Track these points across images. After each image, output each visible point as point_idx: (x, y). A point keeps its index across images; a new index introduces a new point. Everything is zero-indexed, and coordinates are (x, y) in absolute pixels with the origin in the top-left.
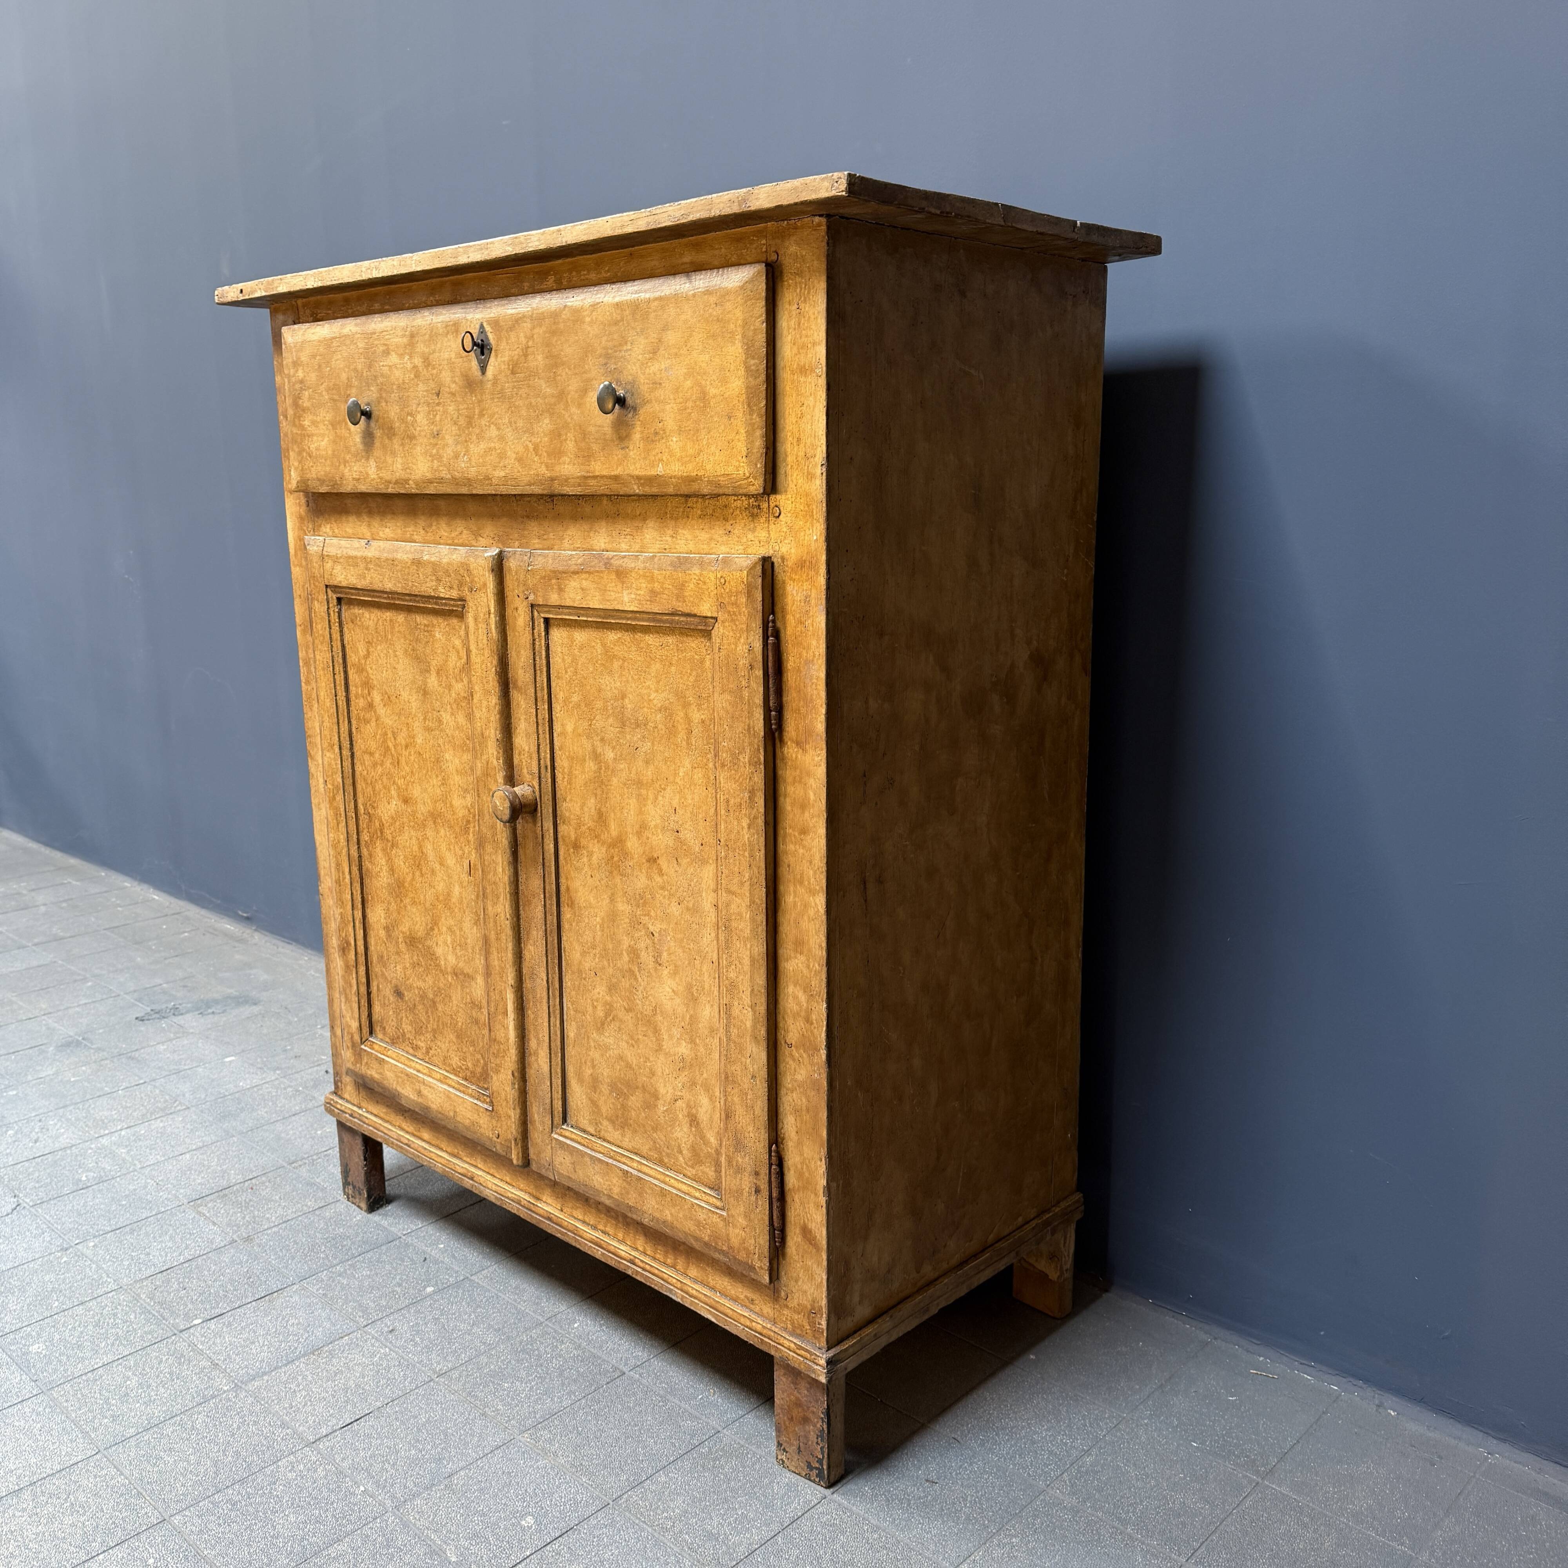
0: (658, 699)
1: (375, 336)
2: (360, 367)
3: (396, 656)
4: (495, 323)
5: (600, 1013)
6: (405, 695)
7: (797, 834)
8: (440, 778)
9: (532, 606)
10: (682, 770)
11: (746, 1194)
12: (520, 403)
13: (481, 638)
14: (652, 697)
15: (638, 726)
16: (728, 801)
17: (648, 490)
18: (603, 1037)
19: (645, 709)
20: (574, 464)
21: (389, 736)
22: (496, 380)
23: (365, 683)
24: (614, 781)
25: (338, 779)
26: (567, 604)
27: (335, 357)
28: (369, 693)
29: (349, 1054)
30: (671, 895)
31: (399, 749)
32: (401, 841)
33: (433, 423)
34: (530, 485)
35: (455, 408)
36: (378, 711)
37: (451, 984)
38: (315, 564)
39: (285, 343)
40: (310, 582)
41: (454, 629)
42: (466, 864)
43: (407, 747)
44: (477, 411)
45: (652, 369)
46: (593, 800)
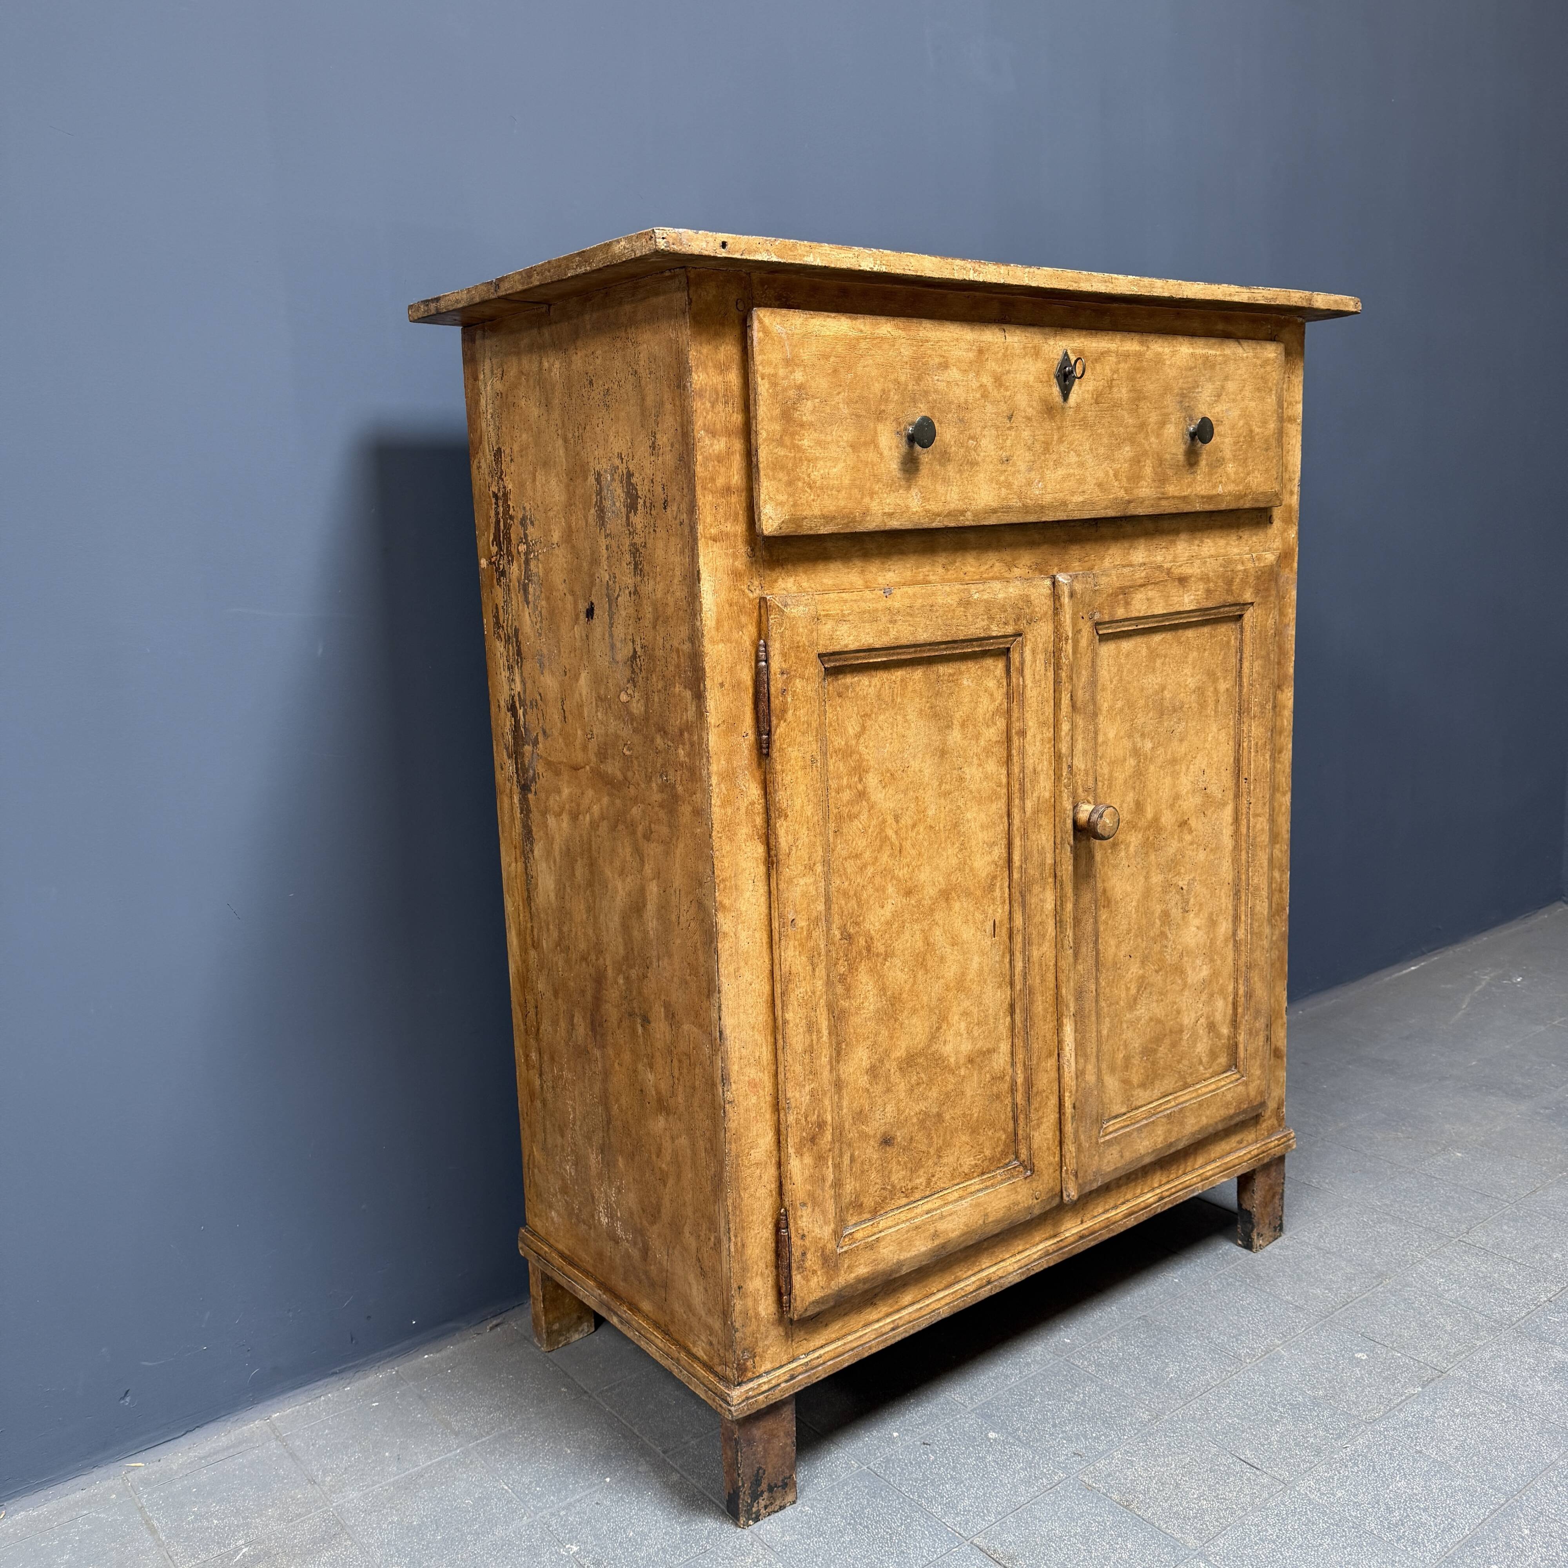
0: (1192, 683)
1: (929, 344)
2: (903, 379)
3: (906, 721)
4: (1081, 353)
5: (1133, 990)
6: (915, 765)
8: (957, 845)
9: (1096, 624)
10: (1210, 735)
12: (1103, 431)
13: (1038, 669)
14: (1188, 682)
15: (1175, 711)
17: (1207, 507)
18: (1135, 1012)
19: (1182, 695)
20: (1150, 488)
21: (889, 822)
22: (1078, 407)
23: (855, 769)
24: (1152, 768)
25: (819, 908)
26: (1133, 616)
27: (863, 362)
28: (860, 780)
29: (816, 1280)
30: (1199, 845)
31: (903, 833)
32: (898, 945)
33: (1002, 448)
34: (1105, 509)
35: (1030, 433)
36: (873, 798)
37: (964, 1077)
38: (801, 630)
39: (766, 331)
40: (784, 655)
41: (988, 670)
42: (989, 926)
43: (914, 826)
44: (1056, 437)
45: (1217, 409)
46: (1132, 794)
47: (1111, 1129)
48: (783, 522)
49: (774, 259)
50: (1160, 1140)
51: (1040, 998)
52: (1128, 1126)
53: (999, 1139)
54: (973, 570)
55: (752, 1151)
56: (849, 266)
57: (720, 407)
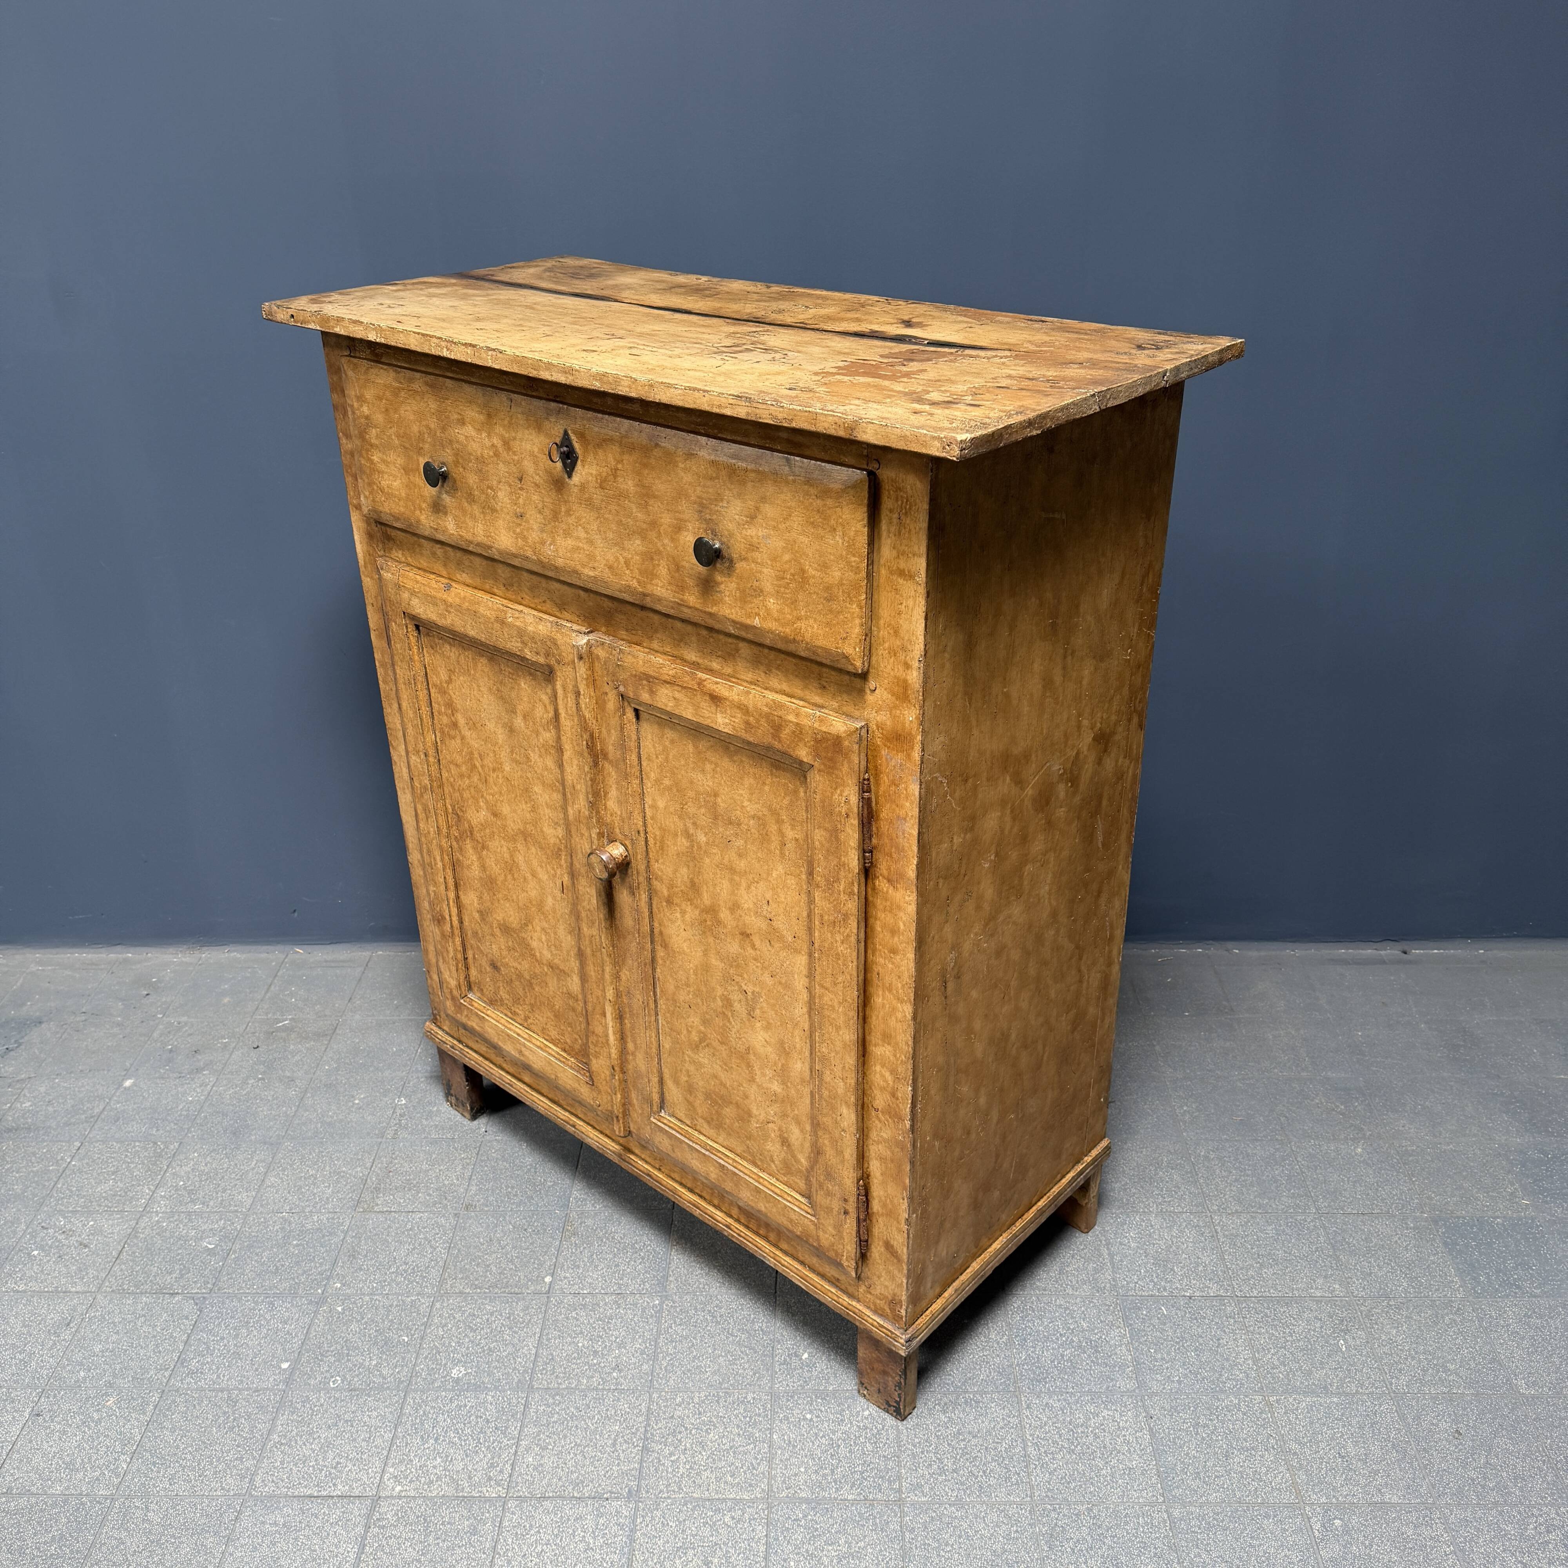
0: (751, 808)
1: (449, 403)
2: (432, 426)
3: (480, 690)
4: (582, 436)
5: (695, 1036)
7: (886, 951)
8: (529, 805)
9: (623, 696)
10: (775, 872)
11: (836, 1212)
12: (611, 517)
14: (745, 804)
15: (731, 823)
16: (822, 916)
17: (744, 635)
18: (697, 1056)
19: (738, 812)
20: (668, 590)
21: (476, 756)
22: (583, 487)
23: (448, 704)
24: (707, 860)
25: (425, 782)
26: (660, 705)
27: (404, 407)
28: (453, 714)
30: (764, 968)
31: (487, 770)
32: (491, 845)
33: (515, 504)
34: (620, 592)
35: (539, 498)
36: (463, 732)
37: (547, 973)
38: (392, 590)
39: (346, 373)
42: (558, 883)
43: (494, 770)
44: (563, 509)
45: (749, 532)
46: (685, 870)
47: (664, 1121)
50: (713, 1175)
51: (592, 966)
52: (681, 1134)
53: (575, 1040)
54: (529, 598)
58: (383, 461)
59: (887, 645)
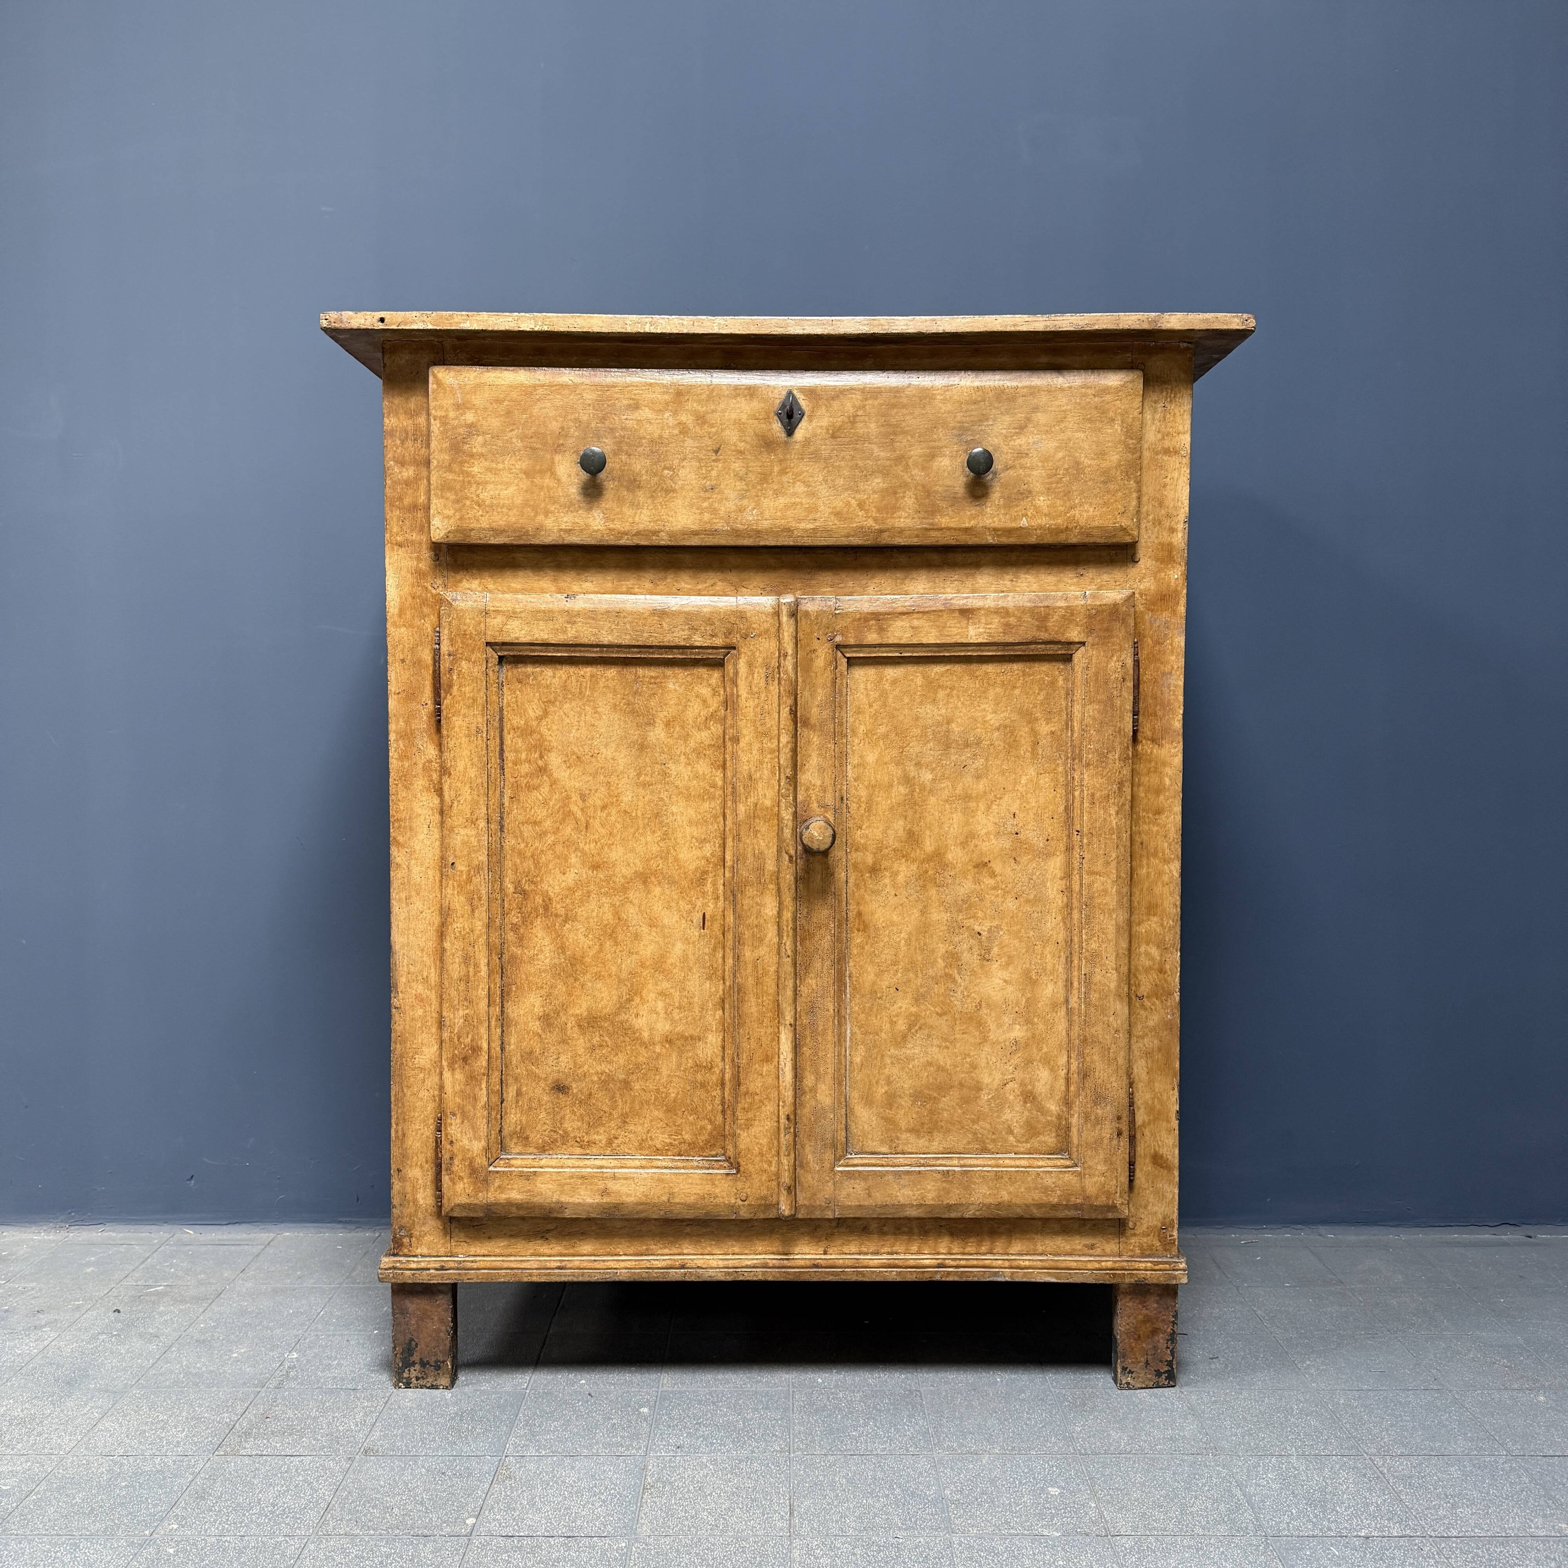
0: (994, 719)
1: (615, 389)
2: (585, 418)
3: (596, 712)
4: (811, 393)
5: (901, 1026)
6: (607, 753)
7: (1151, 815)
8: (659, 833)
9: (838, 647)
10: (1024, 777)
11: (1106, 1141)
12: (842, 464)
13: (755, 681)
14: (988, 718)
15: (967, 745)
16: (1093, 795)
17: (1005, 540)
18: (903, 1050)
19: (979, 730)
20: (913, 518)
21: (574, 799)
22: (807, 442)
23: (535, 746)
24: (932, 800)
25: (481, 858)
26: (890, 642)
27: (539, 405)
28: (541, 757)
29: (462, 1185)
30: (1006, 893)
31: (590, 812)
32: (582, 912)
33: (705, 478)
34: (848, 537)
35: (742, 465)
36: (555, 775)
37: (659, 1054)
38: (468, 621)
39: (439, 383)
40: (452, 641)
41: (700, 678)
42: (697, 917)
43: (604, 808)
44: (776, 469)
45: (1018, 441)
46: (901, 822)
47: (856, 1162)
48: (449, 532)
49: (430, 327)
50: (930, 1196)
51: (753, 999)
52: (883, 1166)
53: (703, 1128)
54: (689, 587)
55: (417, 1056)
56: (507, 328)
57: (409, 443)
58: (489, 470)
59: (1150, 518)
